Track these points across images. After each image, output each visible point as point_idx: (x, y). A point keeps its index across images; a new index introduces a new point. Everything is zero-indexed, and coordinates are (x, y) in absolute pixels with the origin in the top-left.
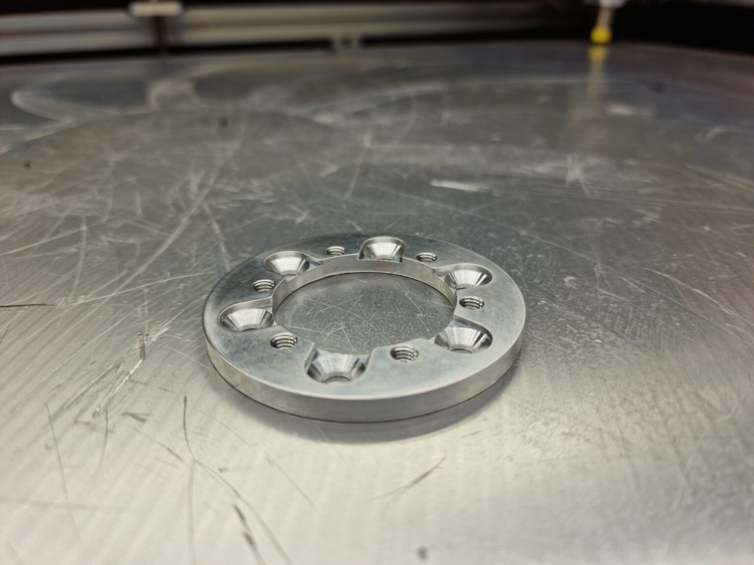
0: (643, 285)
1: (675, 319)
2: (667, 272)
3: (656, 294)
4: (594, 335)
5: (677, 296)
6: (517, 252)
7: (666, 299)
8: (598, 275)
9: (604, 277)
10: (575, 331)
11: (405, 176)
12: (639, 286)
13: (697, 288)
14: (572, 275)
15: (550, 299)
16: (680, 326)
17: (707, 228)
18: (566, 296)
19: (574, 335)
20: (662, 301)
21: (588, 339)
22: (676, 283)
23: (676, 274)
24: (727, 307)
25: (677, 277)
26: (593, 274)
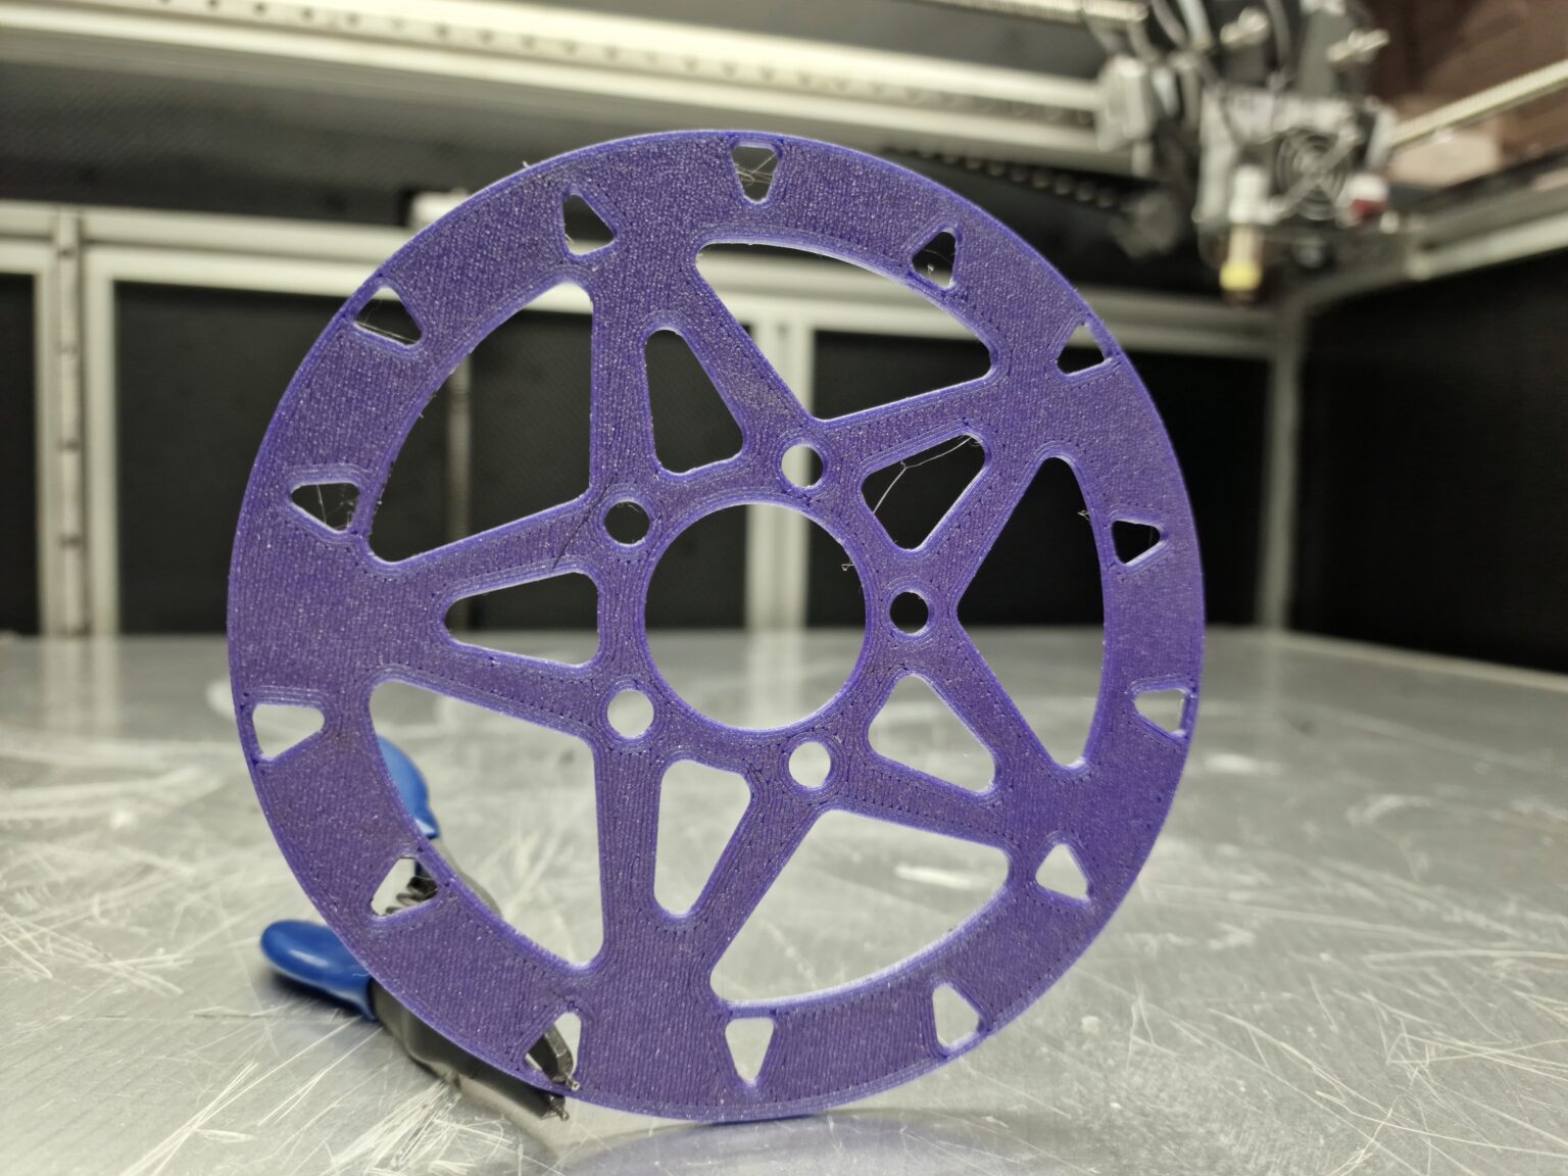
0: (1203, 1034)
1: (1241, 1082)
2: (1245, 1018)
3: (1219, 1047)
4: (1114, 1097)
5: (1252, 1053)
7: (1233, 1054)
8: (1135, 1018)
9: (1145, 1020)
11: (856, 858)
12: (1196, 1035)
13: (1286, 1042)
14: (1093, 1014)
16: (1245, 1093)
17: (1325, 957)
18: (1080, 1044)
20: (1225, 1057)
22: (1254, 1033)
23: (1257, 1020)
24: (1326, 1071)
25: (1258, 1026)
26: (1129, 1015)
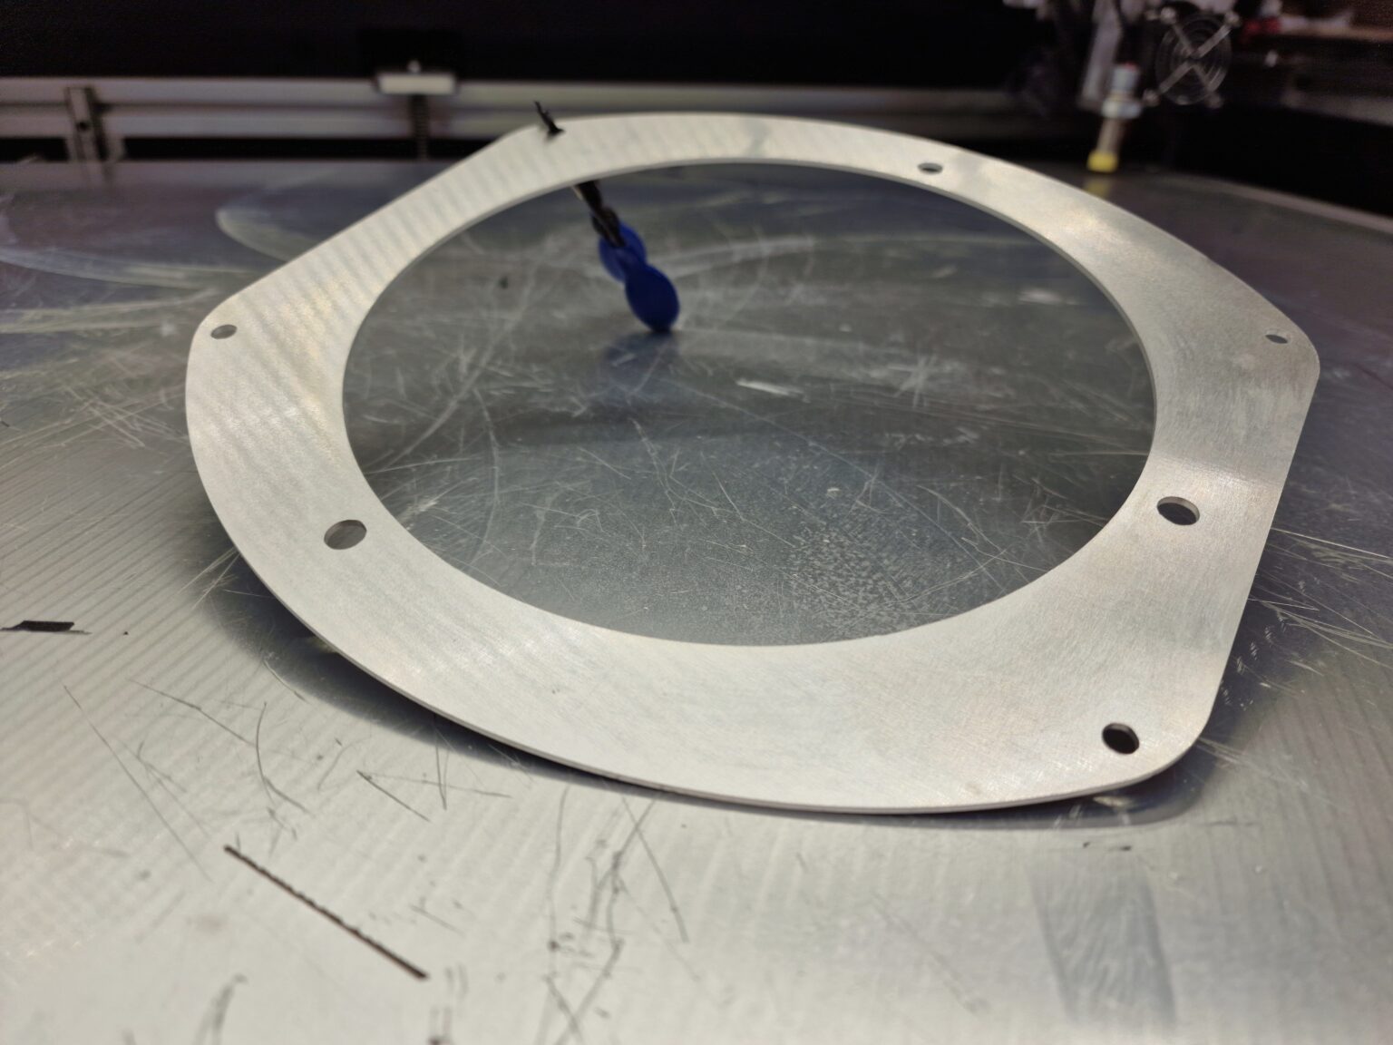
0: (906, 501)
1: (916, 530)
3: (913, 509)
5: (933, 513)
6: (794, 462)
7: (919, 514)
8: (864, 489)
9: (871, 491)
10: (810, 532)
12: (901, 501)
14: (837, 486)
15: (802, 505)
16: (915, 536)
18: (819, 504)
19: (808, 535)
20: (914, 515)
21: (818, 539)
22: (941, 502)
23: (948, 494)
24: (976, 525)
25: (947, 496)
26: (861, 488)
